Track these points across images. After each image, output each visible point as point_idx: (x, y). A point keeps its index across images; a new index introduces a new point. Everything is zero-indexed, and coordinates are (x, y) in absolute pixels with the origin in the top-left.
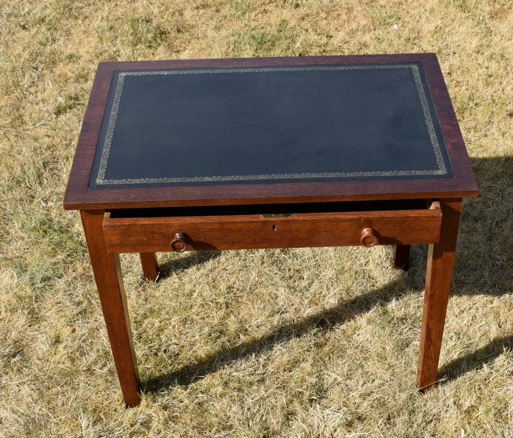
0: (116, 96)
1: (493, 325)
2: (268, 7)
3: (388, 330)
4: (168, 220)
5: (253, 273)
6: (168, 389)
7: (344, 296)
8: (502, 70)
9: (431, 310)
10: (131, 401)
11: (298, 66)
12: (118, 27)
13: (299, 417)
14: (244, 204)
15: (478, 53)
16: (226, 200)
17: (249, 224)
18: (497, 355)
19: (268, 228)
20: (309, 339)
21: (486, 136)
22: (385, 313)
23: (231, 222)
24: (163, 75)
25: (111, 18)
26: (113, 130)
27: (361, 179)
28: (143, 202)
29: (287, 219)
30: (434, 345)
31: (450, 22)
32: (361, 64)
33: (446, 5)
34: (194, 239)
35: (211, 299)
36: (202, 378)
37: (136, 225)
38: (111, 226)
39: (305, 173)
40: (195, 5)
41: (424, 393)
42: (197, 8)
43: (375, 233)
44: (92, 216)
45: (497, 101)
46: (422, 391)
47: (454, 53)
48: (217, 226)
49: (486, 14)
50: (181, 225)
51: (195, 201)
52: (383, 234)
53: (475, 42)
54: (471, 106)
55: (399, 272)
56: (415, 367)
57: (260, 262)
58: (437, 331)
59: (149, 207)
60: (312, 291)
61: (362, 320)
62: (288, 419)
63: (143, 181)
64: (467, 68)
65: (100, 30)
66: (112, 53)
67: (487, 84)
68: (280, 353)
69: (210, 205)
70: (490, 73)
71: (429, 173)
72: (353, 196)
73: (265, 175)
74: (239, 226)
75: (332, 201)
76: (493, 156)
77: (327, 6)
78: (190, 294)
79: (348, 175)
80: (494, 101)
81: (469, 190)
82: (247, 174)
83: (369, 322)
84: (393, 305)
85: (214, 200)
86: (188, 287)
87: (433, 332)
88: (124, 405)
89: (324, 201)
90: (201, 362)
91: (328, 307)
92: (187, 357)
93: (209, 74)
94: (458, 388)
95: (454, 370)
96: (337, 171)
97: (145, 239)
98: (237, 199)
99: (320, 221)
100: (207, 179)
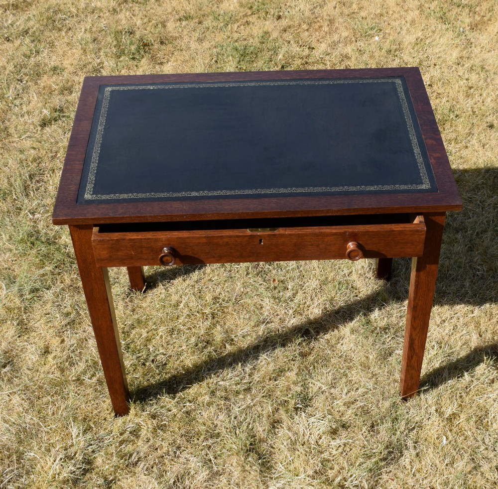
0: (103, 110)
1: (473, 334)
2: (250, 19)
3: (371, 340)
4: (156, 234)
5: (239, 284)
6: (156, 398)
7: (327, 306)
8: (482, 82)
9: (414, 321)
10: (120, 410)
11: (282, 80)
12: (102, 39)
13: (285, 425)
14: (231, 218)
15: (459, 64)
16: (213, 214)
17: (237, 239)
18: (478, 364)
19: (255, 242)
20: (293, 348)
21: (467, 147)
22: (368, 322)
23: (218, 236)
24: (149, 89)
25: (94, 29)
26: (100, 145)
27: (346, 194)
28: (131, 217)
29: (273, 233)
30: (416, 355)
31: (430, 34)
32: (345, 79)
33: (427, 17)
34: (182, 253)
35: (197, 309)
36: (190, 388)
37: (124, 239)
38: (100, 241)
39: (291, 187)
40: (177, 17)
41: (406, 401)
42: (180, 20)
43: (360, 246)
44: (81, 230)
45: (477, 112)
46: (405, 399)
47: (435, 65)
48: (204, 240)
49: (466, 25)
50: (168, 240)
51: (182, 216)
52: (367, 248)
53: (455, 54)
54: (451, 117)
55: (381, 282)
56: (398, 376)
57: (245, 273)
58: (420, 341)
59: (137, 221)
60: (296, 301)
61: (346, 330)
62: (274, 427)
63: (131, 196)
64: (448, 80)
65: (83, 42)
66: (96, 65)
67: (468, 96)
68: (266, 362)
69: (197, 219)
70: (470, 85)
71: (414, 187)
72: (339, 211)
73: (251, 189)
74: (226, 240)
75: (318, 215)
76: (474, 167)
77: (309, 18)
78: (177, 305)
79: (334, 189)
80: (474, 113)
81: (453, 204)
82: (234, 189)
83: (353, 331)
84: (376, 314)
85: (201, 215)
86: (175, 298)
87: (416, 342)
88: (113, 414)
89: (310, 215)
90: (188, 372)
91: (312, 317)
92: (174, 367)
93: (194, 88)
94: (440, 396)
95: (436, 379)
96: (322, 186)
97: (133, 254)
98: (223, 214)
99: (306, 235)
100: (194, 194)
